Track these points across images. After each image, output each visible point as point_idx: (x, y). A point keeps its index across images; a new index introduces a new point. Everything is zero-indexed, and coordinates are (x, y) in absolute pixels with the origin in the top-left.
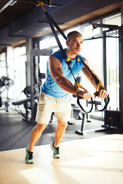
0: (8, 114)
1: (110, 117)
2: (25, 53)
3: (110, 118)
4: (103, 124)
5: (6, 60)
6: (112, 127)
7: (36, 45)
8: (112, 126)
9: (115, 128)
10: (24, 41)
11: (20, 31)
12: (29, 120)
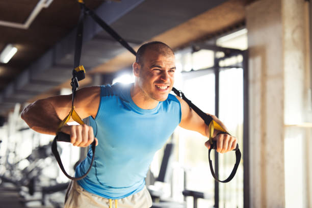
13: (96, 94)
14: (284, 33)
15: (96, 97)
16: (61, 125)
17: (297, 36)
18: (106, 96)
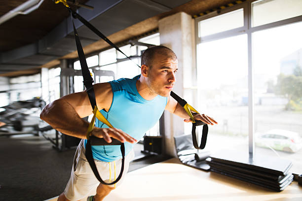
0: (38, 140)
1: (151, 142)
2: (59, 74)
3: (151, 144)
4: (143, 150)
5: (41, 81)
6: (152, 153)
7: (70, 66)
8: (152, 151)
9: (156, 154)
10: (58, 62)
11: (48, 48)
12: (60, 147)
13: (109, 90)
14: (183, 36)
15: (109, 93)
16: (90, 129)
17: (189, 38)
18: (120, 90)
